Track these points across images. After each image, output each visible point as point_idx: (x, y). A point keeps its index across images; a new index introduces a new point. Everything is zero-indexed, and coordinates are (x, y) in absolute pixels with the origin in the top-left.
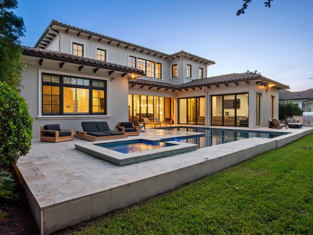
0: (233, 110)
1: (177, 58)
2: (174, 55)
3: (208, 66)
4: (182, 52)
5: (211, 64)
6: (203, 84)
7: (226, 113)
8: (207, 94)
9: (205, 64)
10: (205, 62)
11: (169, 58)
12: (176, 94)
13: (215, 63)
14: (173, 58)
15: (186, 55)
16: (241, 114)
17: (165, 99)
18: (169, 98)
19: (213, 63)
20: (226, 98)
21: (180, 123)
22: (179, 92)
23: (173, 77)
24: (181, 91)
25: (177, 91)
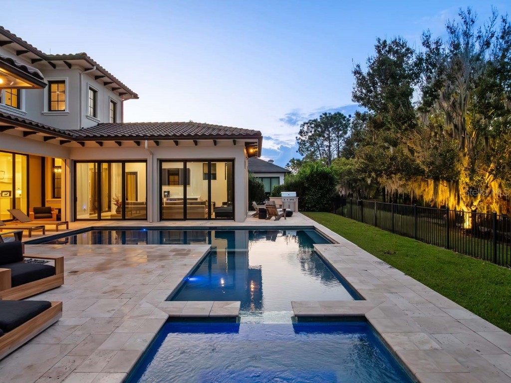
0: (181, 189)
1: (67, 67)
2: (58, 58)
3: (126, 99)
4: (83, 56)
5: (131, 98)
6: (147, 136)
7: (166, 193)
8: (151, 156)
9: (121, 94)
10: (122, 90)
11: (44, 62)
12: (69, 151)
13: (138, 98)
14: (54, 66)
15: (91, 66)
16: (192, 194)
17: (31, 160)
18: (38, 157)
19: (136, 96)
20: (166, 166)
21: (78, 217)
22: (79, 145)
23: (50, 109)
24: (83, 144)
25: (74, 144)
